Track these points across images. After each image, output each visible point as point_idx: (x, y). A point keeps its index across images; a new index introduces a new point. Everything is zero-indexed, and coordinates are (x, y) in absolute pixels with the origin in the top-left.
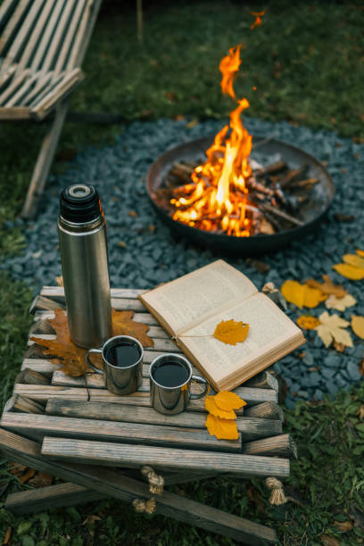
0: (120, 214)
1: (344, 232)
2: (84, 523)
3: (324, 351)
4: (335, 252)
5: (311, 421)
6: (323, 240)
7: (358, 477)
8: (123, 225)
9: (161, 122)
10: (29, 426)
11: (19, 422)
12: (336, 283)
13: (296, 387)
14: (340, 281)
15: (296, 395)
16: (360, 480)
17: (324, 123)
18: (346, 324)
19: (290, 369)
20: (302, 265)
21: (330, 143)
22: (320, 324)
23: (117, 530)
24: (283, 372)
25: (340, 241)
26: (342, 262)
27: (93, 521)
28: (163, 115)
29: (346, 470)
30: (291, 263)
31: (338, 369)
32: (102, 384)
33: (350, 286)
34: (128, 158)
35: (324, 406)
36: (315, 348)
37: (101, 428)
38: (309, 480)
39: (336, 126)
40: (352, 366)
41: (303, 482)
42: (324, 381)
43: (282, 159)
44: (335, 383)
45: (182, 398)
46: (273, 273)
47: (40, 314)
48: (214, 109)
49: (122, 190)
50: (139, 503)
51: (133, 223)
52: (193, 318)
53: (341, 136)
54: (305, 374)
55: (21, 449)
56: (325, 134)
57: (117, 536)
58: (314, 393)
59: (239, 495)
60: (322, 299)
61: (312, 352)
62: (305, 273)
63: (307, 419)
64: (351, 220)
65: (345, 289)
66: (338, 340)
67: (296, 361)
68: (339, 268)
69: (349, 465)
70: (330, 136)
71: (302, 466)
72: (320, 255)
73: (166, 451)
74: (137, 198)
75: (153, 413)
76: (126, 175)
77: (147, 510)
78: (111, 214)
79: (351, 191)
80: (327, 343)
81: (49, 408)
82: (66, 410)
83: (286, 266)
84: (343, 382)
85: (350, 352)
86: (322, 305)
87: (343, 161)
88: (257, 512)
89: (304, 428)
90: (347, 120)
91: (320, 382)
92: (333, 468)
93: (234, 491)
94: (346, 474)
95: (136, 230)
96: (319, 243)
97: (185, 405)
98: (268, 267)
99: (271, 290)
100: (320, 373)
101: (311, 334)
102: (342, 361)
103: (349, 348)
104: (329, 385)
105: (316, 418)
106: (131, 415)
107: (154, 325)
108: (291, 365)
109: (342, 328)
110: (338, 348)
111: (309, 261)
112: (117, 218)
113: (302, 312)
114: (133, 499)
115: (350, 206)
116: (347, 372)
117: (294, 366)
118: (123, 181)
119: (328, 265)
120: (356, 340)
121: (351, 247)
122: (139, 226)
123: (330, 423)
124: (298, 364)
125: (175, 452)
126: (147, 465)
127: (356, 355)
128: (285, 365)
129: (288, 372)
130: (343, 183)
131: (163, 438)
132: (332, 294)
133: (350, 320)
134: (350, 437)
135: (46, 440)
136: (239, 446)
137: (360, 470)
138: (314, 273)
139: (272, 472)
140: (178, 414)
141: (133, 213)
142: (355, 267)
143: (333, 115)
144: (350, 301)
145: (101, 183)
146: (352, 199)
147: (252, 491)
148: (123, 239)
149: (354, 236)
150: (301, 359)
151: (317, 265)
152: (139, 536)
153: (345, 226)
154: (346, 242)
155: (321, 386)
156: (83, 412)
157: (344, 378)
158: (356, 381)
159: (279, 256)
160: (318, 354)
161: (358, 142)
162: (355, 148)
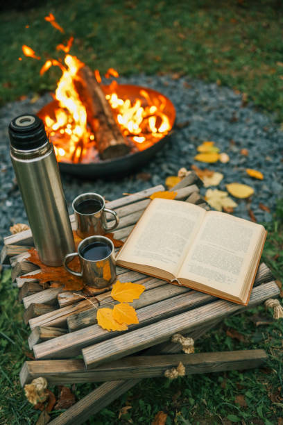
1: (187, 134)
2: (119, 417)
6: (177, 144)
9: (10, 105)
10: (63, 347)
11: (52, 348)
12: (203, 169)
14: (204, 166)
20: (172, 166)
21: (144, 82)
22: (208, 199)
23: (149, 407)
25: (188, 141)
26: (199, 153)
27: (126, 412)
28: (8, 100)
30: (164, 167)
39: (141, 70)
46: (156, 178)
47: (15, 259)
48: (48, 84)
50: (171, 372)
53: (148, 74)
55: (65, 370)
57: (151, 413)
59: (222, 338)
64: (187, 125)
66: (225, 205)
68: (199, 157)
72: (181, 154)
77: (180, 374)
81: (71, 325)
82: (87, 320)
83: (161, 170)
85: (238, 210)
88: (241, 344)
93: (217, 337)
96: (175, 147)
98: (149, 175)
99: (185, 173)
103: (236, 208)
110: (229, 210)
111: (176, 161)
114: (164, 371)
115: (181, 117)
119: (191, 160)
120: (237, 200)
121: (198, 142)
125: (192, 313)
126: (177, 333)
127: (242, 210)
131: (177, 306)
132: (204, 176)
133: (226, 190)
135: (85, 351)
139: (268, 295)
144: (218, 177)
147: (230, 331)
149: (195, 135)
151: (183, 161)
152: (168, 404)
153: (186, 131)
154: (192, 140)
159: (153, 165)
161: (162, 75)
162: (163, 79)
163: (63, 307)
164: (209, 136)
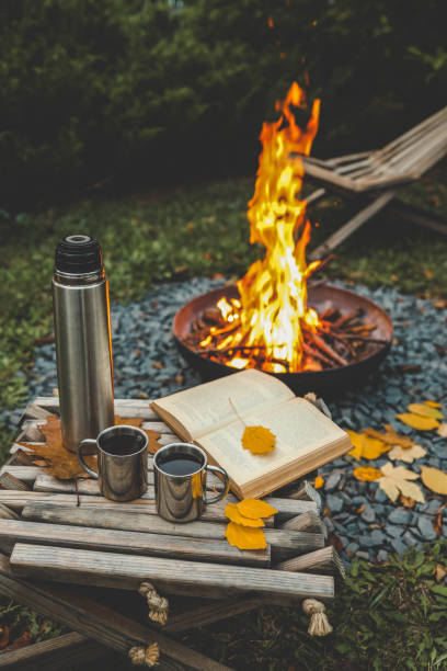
0: (142, 366)
1: (409, 382)
3: (388, 507)
4: (400, 403)
5: (372, 582)
6: (384, 391)
7: (438, 650)
8: (146, 377)
12: (401, 434)
13: (354, 547)
14: (407, 431)
15: (354, 556)
16: (440, 652)
17: (384, 280)
18: (414, 476)
19: (345, 526)
20: (359, 415)
21: (391, 300)
22: (383, 475)
24: (336, 529)
25: (405, 392)
26: (408, 412)
28: (198, 275)
29: (421, 641)
30: (346, 413)
31: (407, 527)
32: (97, 489)
33: (418, 438)
34: (156, 314)
35: (389, 567)
36: (377, 502)
37: (90, 536)
38: (371, 652)
39: (396, 283)
40: (424, 524)
41: (364, 657)
42: (389, 539)
43: (333, 306)
44: (404, 542)
45: (195, 505)
47: (29, 422)
49: (147, 343)
50: (137, 650)
51: (158, 374)
52: (214, 420)
53: (403, 292)
54: (365, 533)
56: (384, 291)
58: (377, 553)
60: (384, 450)
61: (373, 507)
62: (363, 423)
63: (368, 581)
64: (418, 370)
65: (412, 440)
66: (405, 494)
67: (352, 518)
68: (404, 417)
69: (425, 635)
70: (391, 293)
71: (361, 637)
72: (382, 405)
73: (171, 563)
74: (163, 350)
75: (158, 521)
76: (153, 329)
77: (147, 661)
78: (133, 366)
79: (416, 344)
80: (393, 497)
81: (25, 512)
82: (47, 514)
83: (340, 416)
84: (414, 541)
85: (421, 508)
86: (384, 457)
87: (406, 315)
89: (363, 591)
90: (409, 277)
91: (385, 541)
92: (404, 639)
94: (422, 647)
95: (160, 381)
96: (380, 393)
97: (199, 514)
100: (384, 531)
101: (371, 487)
102: (411, 517)
103: (420, 503)
104: (396, 544)
105: (379, 580)
106: (130, 522)
107: (168, 433)
108: (347, 521)
109: (409, 481)
110: (406, 504)
111: (367, 411)
112: (139, 370)
113: (360, 463)
115: (415, 358)
116: (419, 530)
117: (351, 522)
118: (149, 335)
119: (391, 415)
120: (429, 494)
121: (418, 397)
122: (163, 377)
123: (398, 585)
124: (355, 521)
126: (147, 580)
127: (428, 512)
128: (340, 521)
129: (342, 529)
130: (407, 336)
131: (168, 547)
132: (397, 444)
133: (420, 473)
134: (425, 601)
135: (18, 546)
136: (266, 558)
137: (440, 641)
138: (374, 423)
139: (311, 591)
140: (190, 522)
141: (158, 364)
142: (424, 417)
143: (394, 272)
144: (418, 452)
145: (123, 337)
146: (419, 351)
148: (144, 390)
149: (421, 386)
150: (359, 515)
151: (378, 414)
153: (410, 377)
154: (411, 392)
155: (385, 545)
156: (70, 517)
157: (415, 536)
158: (430, 541)
160: (380, 509)
161: (423, 298)
162: (420, 303)
163: (37, 490)
164: (441, 394)
